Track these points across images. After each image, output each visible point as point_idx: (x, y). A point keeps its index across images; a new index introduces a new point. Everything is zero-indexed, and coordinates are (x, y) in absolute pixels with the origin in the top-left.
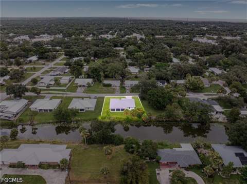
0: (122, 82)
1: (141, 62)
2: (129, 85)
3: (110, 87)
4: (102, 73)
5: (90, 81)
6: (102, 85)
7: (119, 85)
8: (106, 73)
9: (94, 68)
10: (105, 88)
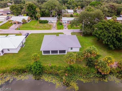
0: (59, 19)
1: (74, 5)
2: (67, 22)
3: (47, 24)
4: (38, 9)
5: (26, 18)
6: (38, 22)
7: (56, 22)
8: (42, 10)
9: (29, 4)
10: (41, 25)
